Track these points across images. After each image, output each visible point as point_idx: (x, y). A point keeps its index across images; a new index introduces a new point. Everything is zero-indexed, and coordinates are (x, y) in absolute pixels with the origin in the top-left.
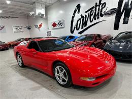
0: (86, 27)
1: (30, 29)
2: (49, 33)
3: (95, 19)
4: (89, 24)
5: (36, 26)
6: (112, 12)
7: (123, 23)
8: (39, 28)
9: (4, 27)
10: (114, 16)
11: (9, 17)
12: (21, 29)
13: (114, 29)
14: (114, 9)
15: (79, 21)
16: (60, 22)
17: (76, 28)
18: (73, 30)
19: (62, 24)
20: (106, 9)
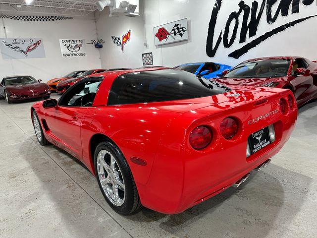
0: (254, 38)
1: (101, 47)
2: (148, 56)
3: (285, 13)
4: (264, 27)
5: (115, 39)
8: (122, 44)
9: (39, 42)
11: (52, 18)
12: (79, 47)
15: (234, 22)
16: (178, 25)
17: (222, 40)
18: (213, 48)
19: (184, 31)
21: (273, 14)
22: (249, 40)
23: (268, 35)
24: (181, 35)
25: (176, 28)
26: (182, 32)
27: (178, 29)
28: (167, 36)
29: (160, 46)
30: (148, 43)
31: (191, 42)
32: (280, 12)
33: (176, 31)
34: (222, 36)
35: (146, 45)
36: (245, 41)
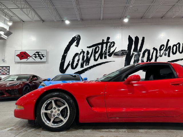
0: (88, 66)
2: (4, 69)
3: (101, 58)
6: (123, 53)
10: (124, 58)
14: (125, 50)
16: (39, 52)
17: (70, 65)
18: (64, 68)
19: (43, 57)
20: (115, 49)
21: (96, 58)
22: (85, 67)
23: (95, 66)
24: (41, 59)
25: (37, 54)
26: (42, 57)
27: (39, 55)
28: (29, 58)
29: (18, 63)
30: (6, 59)
31: (48, 63)
32: (99, 57)
33: (37, 55)
34: (70, 63)
35: (4, 61)
36: (83, 67)
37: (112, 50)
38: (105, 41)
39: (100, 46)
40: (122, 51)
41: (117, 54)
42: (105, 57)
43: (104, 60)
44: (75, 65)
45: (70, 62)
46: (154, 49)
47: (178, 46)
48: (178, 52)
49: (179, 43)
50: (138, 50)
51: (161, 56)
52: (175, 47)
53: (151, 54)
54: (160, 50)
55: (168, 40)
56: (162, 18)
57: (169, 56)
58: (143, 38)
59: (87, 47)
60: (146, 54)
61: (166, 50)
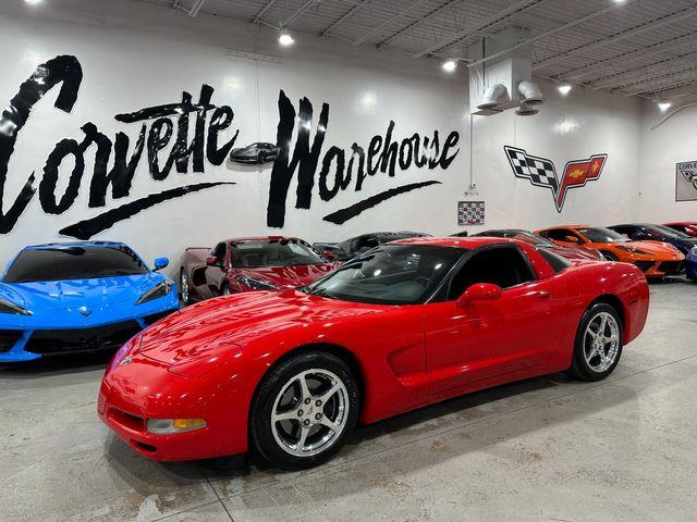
0: (124, 201)
6: (262, 156)
7: (298, 207)
10: (266, 174)
13: (269, 225)
14: (269, 146)
15: (68, 164)
17: (36, 196)
20: (235, 138)
21: (161, 166)
22: (112, 203)
23: (155, 199)
32: (174, 165)
34: (36, 185)
36: (103, 204)
37: (223, 138)
38: (195, 101)
39: (175, 119)
40: (260, 145)
41: (241, 159)
42: (199, 168)
43: (192, 178)
44: (60, 192)
45: (32, 178)
46: (355, 147)
47: (413, 143)
48: (413, 162)
49: (416, 136)
50: (311, 146)
51: (372, 173)
52: (407, 147)
53: (347, 165)
54: (372, 152)
55: (392, 124)
56: (378, 46)
57: (392, 174)
58: (326, 107)
59: (120, 118)
60: (334, 163)
61: (385, 155)
